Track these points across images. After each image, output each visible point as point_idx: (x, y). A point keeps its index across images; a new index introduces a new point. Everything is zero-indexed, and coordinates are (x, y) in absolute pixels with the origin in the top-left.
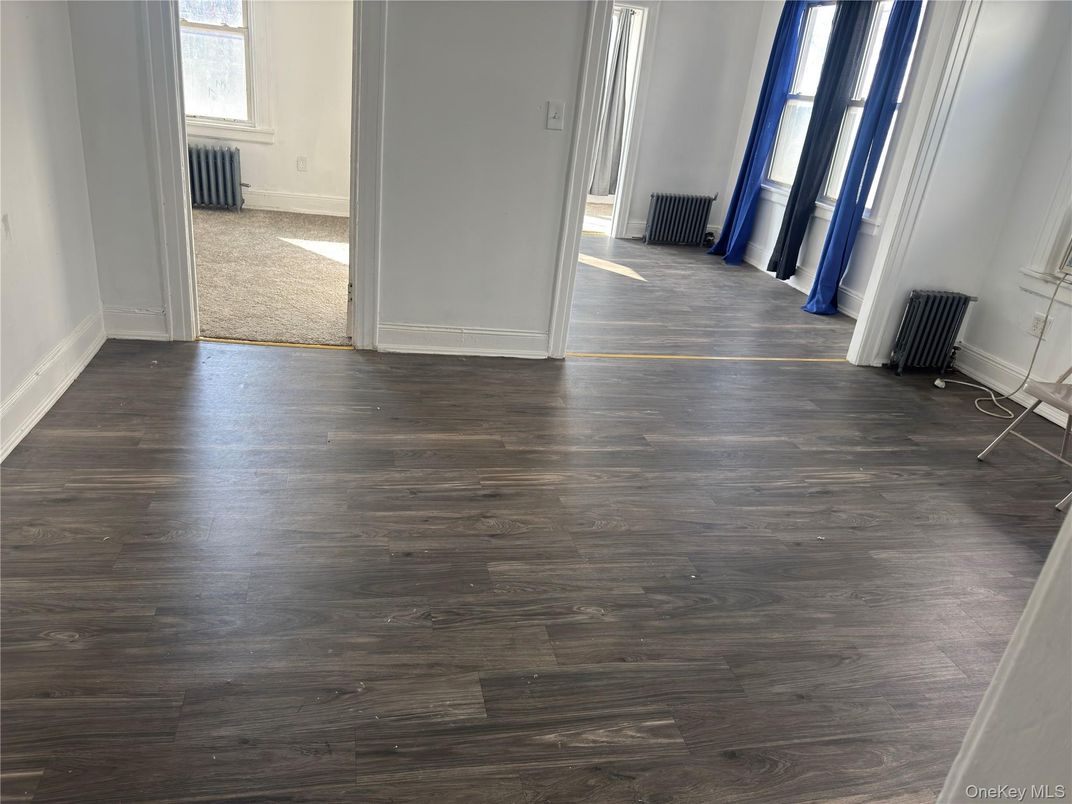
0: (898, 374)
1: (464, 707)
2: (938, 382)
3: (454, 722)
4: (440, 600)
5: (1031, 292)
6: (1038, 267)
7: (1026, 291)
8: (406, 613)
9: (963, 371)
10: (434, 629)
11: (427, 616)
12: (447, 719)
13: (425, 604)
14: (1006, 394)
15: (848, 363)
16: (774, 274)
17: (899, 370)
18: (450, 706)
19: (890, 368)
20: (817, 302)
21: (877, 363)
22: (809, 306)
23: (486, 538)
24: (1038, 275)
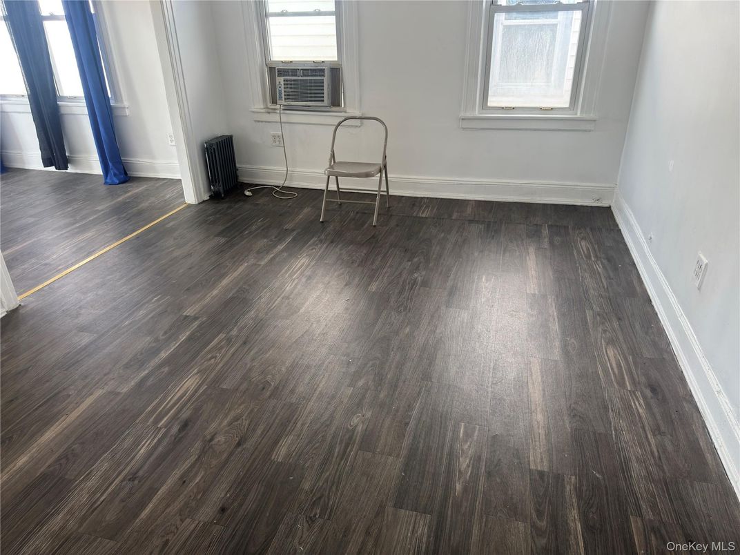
0: (223, 199)
1: (417, 525)
2: (248, 193)
3: (429, 537)
4: (297, 505)
5: (262, 122)
6: (259, 106)
7: (259, 121)
8: (299, 534)
9: (246, 182)
10: (329, 519)
11: (311, 520)
12: (425, 540)
13: (296, 517)
14: (281, 185)
15: (190, 206)
16: (53, 169)
17: (223, 195)
18: (412, 534)
19: (215, 197)
20: (115, 175)
21: (206, 197)
22: (108, 180)
23: (239, 449)
24: (262, 111)
